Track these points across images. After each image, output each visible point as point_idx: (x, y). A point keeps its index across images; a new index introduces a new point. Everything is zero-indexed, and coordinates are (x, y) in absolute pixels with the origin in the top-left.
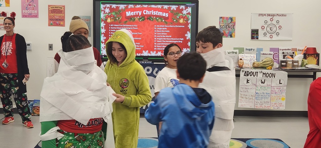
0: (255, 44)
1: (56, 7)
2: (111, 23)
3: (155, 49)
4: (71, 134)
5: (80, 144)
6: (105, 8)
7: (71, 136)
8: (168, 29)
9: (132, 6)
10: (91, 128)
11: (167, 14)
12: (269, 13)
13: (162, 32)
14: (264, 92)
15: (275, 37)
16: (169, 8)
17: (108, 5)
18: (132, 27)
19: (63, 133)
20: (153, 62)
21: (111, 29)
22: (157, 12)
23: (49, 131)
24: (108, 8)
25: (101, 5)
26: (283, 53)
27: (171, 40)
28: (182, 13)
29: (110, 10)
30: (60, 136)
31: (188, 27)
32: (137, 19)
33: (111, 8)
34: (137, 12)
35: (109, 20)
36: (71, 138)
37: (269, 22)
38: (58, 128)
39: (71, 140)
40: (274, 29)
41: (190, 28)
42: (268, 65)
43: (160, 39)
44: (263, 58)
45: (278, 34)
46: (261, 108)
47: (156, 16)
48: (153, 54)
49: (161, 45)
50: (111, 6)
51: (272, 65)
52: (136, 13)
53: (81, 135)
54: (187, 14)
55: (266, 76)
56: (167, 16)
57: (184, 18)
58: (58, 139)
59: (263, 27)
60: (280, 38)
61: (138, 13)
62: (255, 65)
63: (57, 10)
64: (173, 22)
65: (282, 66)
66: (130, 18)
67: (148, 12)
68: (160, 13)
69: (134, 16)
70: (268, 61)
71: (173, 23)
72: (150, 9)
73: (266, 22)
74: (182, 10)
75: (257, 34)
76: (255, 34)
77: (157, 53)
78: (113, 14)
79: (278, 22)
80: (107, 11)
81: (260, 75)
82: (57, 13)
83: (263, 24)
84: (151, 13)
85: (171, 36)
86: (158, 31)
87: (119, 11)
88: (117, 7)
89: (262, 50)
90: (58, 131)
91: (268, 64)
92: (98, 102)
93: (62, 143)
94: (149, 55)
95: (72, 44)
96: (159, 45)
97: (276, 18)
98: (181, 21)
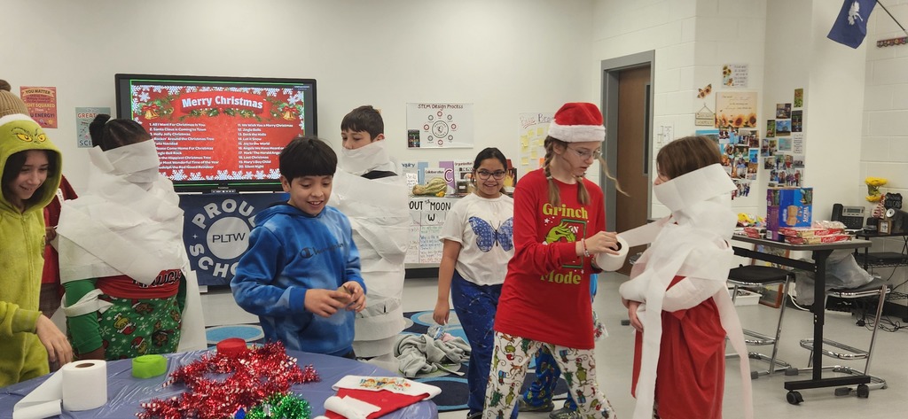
0: (414, 156)
1: (36, 91)
2: (153, 121)
3: (240, 167)
4: (125, 300)
5: (142, 319)
6: (140, 92)
7: (124, 304)
8: (264, 130)
9: (193, 89)
10: (162, 289)
11: (260, 104)
12: (435, 102)
13: (252, 137)
14: (435, 235)
15: (446, 144)
16: (264, 93)
17: (146, 87)
18: (195, 127)
19: (109, 300)
20: (238, 191)
21: (153, 132)
22: (241, 99)
23: (85, 298)
24: (146, 92)
25: (132, 86)
26: (461, 169)
27: (270, 150)
28: (288, 102)
29: (149, 95)
30: (104, 306)
31: (300, 127)
32: (203, 112)
33: (151, 93)
34: (204, 100)
35: (149, 115)
36: (124, 309)
37: (436, 118)
38: (98, 292)
39: (126, 312)
40: (445, 130)
41: (303, 128)
42: (437, 191)
43: (249, 149)
44: (430, 179)
45: (451, 138)
46: (430, 262)
47: (241, 107)
48: (237, 176)
49: (251, 160)
50: (151, 89)
51: (445, 190)
52: (201, 102)
53: (145, 301)
54: (297, 103)
55: (436, 207)
56: (261, 107)
57: (291, 110)
58: (102, 311)
59: (427, 127)
60: (454, 144)
61: (206, 102)
62: (418, 191)
63: (38, 96)
64: (273, 117)
65: (460, 191)
66: (190, 110)
67: (224, 101)
68: (247, 103)
69: (197, 108)
70: (437, 184)
71: (272, 120)
72: (228, 95)
73: (431, 118)
74: (288, 96)
75: (418, 138)
76: (413, 138)
77: (244, 173)
78: (157, 103)
79: (450, 117)
80: (145, 97)
81: (426, 207)
82: (39, 102)
83: (426, 121)
84: (231, 102)
85: (269, 144)
86: (244, 134)
87: (169, 98)
88: (164, 91)
89: (426, 165)
90: (100, 297)
91: (438, 188)
92: (172, 240)
93: (109, 318)
94: (230, 178)
95: (115, 136)
96: (247, 160)
97: (446, 111)
98: (287, 116)
